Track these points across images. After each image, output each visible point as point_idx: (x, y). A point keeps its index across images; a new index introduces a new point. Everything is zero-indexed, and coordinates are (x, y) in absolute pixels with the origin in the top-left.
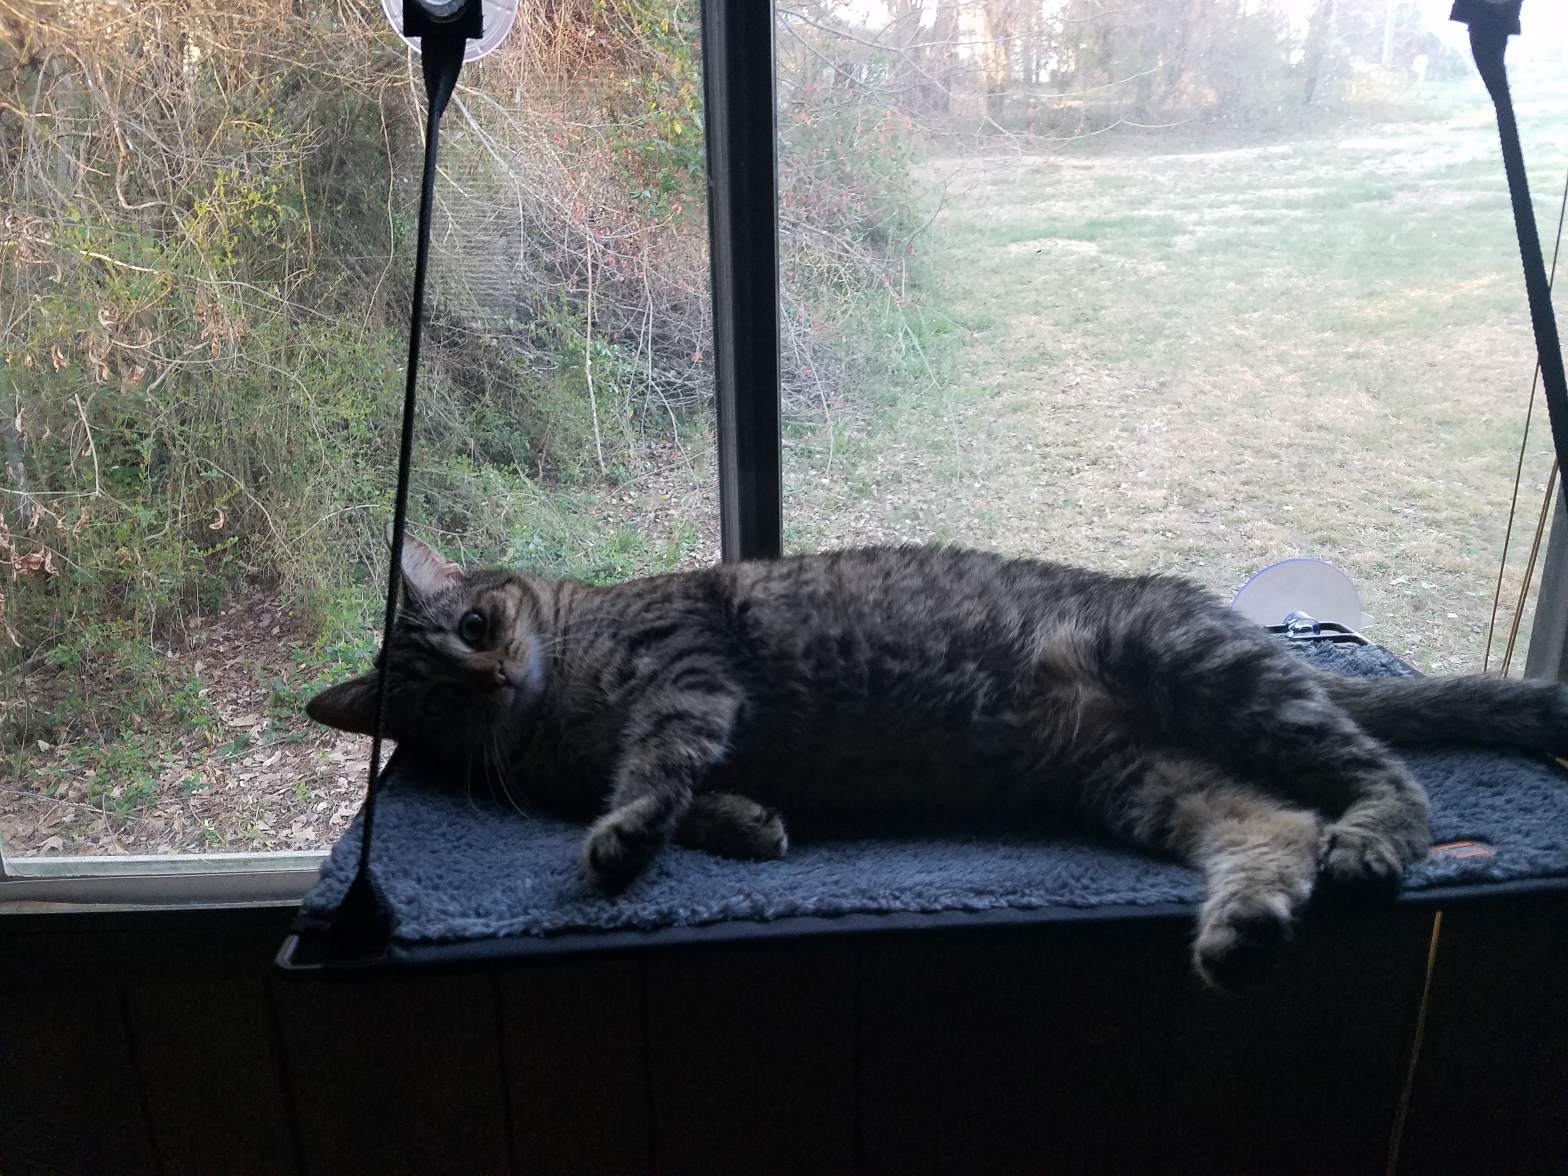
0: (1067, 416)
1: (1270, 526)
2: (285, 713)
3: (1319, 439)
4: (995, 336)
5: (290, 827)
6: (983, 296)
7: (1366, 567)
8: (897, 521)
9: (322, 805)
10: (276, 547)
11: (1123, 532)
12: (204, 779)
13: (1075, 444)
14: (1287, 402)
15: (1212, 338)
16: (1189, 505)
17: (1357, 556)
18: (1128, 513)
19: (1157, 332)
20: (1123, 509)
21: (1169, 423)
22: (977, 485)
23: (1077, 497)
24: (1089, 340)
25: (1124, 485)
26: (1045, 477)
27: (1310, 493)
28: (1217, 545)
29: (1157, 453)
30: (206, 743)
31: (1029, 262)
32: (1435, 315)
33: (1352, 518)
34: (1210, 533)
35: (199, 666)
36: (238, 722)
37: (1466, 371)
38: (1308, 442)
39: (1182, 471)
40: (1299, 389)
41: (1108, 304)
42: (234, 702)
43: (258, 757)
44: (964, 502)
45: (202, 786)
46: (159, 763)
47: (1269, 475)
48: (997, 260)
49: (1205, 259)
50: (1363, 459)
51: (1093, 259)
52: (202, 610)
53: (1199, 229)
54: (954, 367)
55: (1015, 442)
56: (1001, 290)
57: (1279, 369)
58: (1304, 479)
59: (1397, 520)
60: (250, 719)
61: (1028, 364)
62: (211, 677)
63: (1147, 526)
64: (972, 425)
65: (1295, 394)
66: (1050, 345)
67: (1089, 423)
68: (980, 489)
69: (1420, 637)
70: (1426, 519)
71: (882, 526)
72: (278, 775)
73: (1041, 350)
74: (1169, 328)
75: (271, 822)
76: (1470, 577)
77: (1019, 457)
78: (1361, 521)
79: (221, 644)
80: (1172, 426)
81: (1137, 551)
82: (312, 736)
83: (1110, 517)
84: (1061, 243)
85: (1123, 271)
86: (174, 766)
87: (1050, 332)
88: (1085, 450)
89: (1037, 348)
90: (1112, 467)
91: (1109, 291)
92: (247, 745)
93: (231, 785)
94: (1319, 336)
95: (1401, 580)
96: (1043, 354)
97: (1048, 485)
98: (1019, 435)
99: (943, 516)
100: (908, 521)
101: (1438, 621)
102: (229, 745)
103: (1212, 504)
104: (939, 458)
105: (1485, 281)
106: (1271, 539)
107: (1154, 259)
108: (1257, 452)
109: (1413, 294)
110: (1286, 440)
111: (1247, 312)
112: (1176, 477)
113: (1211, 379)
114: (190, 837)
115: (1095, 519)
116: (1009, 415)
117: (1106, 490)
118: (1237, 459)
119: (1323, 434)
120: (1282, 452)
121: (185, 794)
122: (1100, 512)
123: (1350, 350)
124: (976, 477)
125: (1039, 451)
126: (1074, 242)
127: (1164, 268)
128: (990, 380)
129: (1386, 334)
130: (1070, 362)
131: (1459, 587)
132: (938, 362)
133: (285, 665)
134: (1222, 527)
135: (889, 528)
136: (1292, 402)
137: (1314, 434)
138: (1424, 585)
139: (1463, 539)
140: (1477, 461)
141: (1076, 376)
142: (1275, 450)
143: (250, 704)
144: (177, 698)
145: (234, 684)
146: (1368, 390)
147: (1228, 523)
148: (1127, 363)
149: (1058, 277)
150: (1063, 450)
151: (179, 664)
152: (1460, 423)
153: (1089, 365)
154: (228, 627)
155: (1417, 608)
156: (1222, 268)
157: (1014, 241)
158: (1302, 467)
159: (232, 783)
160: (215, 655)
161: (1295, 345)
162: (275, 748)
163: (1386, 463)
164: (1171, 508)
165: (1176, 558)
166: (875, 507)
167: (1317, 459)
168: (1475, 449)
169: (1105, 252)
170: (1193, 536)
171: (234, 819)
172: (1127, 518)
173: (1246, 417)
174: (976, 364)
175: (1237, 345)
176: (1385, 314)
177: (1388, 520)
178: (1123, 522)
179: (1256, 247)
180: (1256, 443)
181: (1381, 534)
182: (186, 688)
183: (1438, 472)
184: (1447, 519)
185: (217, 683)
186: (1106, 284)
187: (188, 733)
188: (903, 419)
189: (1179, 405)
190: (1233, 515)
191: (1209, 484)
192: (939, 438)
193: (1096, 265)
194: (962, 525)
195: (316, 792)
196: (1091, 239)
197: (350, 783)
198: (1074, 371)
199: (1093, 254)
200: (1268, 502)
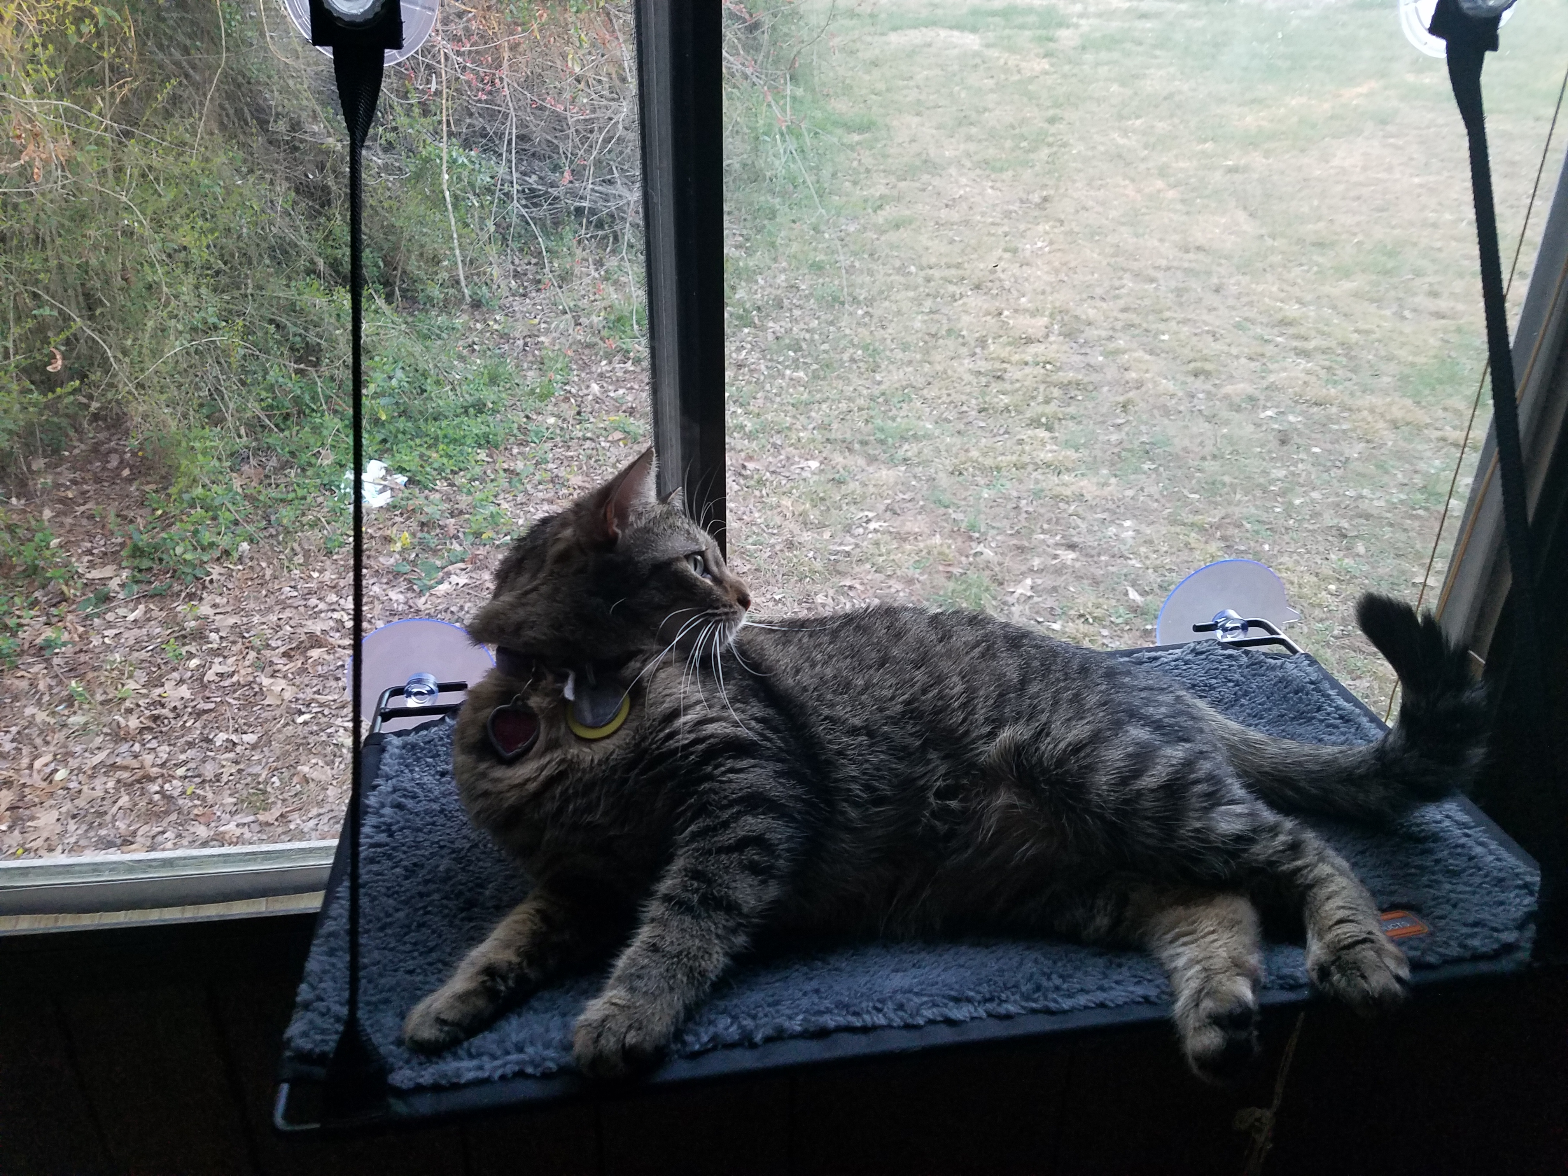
0: (951, 234)
1: (1147, 357)
2: (145, 564)
3: (1196, 261)
4: (876, 140)
5: (163, 685)
6: (864, 92)
7: (1237, 400)
8: (779, 352)
9: (194, 663)
10: (121, 386)
11: (1005, 365)
12: (66, 637)
13: (958, 266)
14: (1166, 220)
15: (1094, 148)
16: (1069, 335)
17: (1229, 389)
18: (1009, 344)
19: (1039, 140)
20: (1004, 339)
21: (1051, 243)
22: (860, 312)
23: (959, 326)
24: (972, 147)
25: (1006, 313)
26: (928, 304)
27: (1185, 321)
28: (1095, 377)
29: (1039, 277)
30: (63, 598)
31: (912, 53)
32: (1313, 126)
33: (1226, 348)
34: (1088, 365)
35: (47, 513)
36: (95, 574)
37: (1341, 188)
38: (1186, 265)
39: (1063, 298)
40: (1179, 206)
41: (991, 106)
42: (89, 552)
43: (121, 612)
44: (848, 331)
45: (64, 644)
46: (15, 620)
47: (1147, 302)
48: (877, 51)
49: (1089, 57)
50: (1238, 284)
51: (976, 54)
52: (44, 451)
53: (1082, 22)
54: (834, 175)
55: (898, 264)
56: (881, 86)
57: (1160, 184)
58: (1181, 304)
59: (1269, 350)
60: (108, 571)
61: (908, 173)
62: (62, 525)
63: (1029, 358)
64: (855, 243)
65: (1175, 211)
66: (932, 152)
67: (973, 242)
68: (863, 316)
69: (1284, 472)
70: (1295, 348)
71: (764, 358)
72: (144, 631)
73: (924, 156)
74: (1053, 135)
75: (143, 680)
76: (1334, 410)
77: (902, 279)
78: (1234, 351)
79: (68, 488)
80: (1055, 246)
81: (1018, 385)
82: (176, 588)
83: (992, 348)
84: (943, 33)
85: (1005, 69)
86: (33, 623)
87: (933, 136)
88: (968, 272)
89: (919, 154)
90: (994, 292)
91: (992, 91)
92: (106, 599)
93: (95, 643)
94: (1200, 147)
95: (1269, 413)
96: (926, 161)
97: (931, 312)
98: (902, 255)
99: (825, 347)
100: (791, 353)
101: (1303, 456)
102: (89, 599)
103: (1092, 333)
104: (821, 281)
105: (1363, 89)
106: (1147, 371)
107: (1037, 55)
108: (1137, 275)
109: (1294, 102)
110: (1163, 263)
111: (1129, 119)
112: (1057, 304)
113: (1092, 193)
114: (57, 699)
115: (978, 350)
116: (891, 233)
117: (989, 318)
118: (1117, 283)
119: (1201, 256)
120: (1159, 275)
121: (47, 653)
122: (982, 342)
123: (1230, 163)
124: (859, 303)
125: (922, 274)
126: (956, 33)
127: (1047, 67)
128: (872, 191)
129: (1266, 146)
130: (953, 171)
131: (1324, 421)
132: (818, 168)
133: (141, 512)
134: (1101, 358)
135: (771, 360)
136: (1171, 220)
137: (1191, 256)
138: (1291, 418)
139: (1329, 369)
140: (1347, 285)
141: (960, 187)
142: (1152, 273)
143: (105, 554)
144: (29, 551)
145: (87, 533)
146: (1245, 208)
147: (1107, 354)
148: (1010, 173)
149: (940, 73)
150: (948, 273)
151: (24, 511)
152: (1333, 244)
153: (972, 175)
154: (74, 469)
155: (1283, 442)
156: (1106, 68)
157: (895, 29)
158: (1179, 292)
159: (96, 641)
160: (64, 501)
161: (1176, 156)
162: (138, 601)
163: (1260, 288)
164: (1052, 338)
165: (1056, 392)
166: (756, 336)
167: (1195, 285)
168: (1345, 273)
169: (988, 46)
170: (1072, 368)
171: (103, 679)
172: (1008, 349)
173: (1125, 238)
174: (856, 172)
175: (1120, 156)
176: (1264, 123)
177: (1259, 350)
178: (1004, 354)
179: (1140, 44)
180: (1135, 265)
181: (1253, 365)
182: (36, 539)
183: (1309, 297)
184: (1316, 349)
185: (69, 531)
186: (990, 83)
187: (44, 587)
188: (783, 234)
189: (1062, 222)
190: (1111, 346)
191: (1089, 311)
192: (820, 257)
193: (978, 61)
194: (846, 357)
195: (187, 648)
196: (974, 30)
197: (221, 638)
198: (957, 182)
199: (976, 47)
200: (1146, 330)
